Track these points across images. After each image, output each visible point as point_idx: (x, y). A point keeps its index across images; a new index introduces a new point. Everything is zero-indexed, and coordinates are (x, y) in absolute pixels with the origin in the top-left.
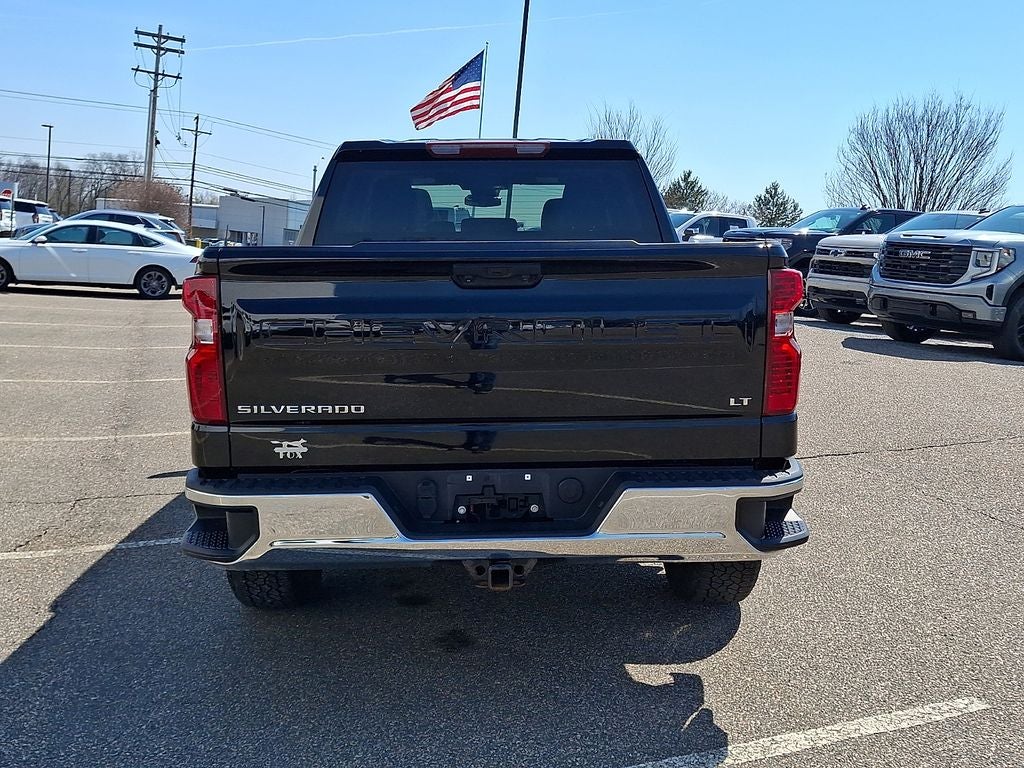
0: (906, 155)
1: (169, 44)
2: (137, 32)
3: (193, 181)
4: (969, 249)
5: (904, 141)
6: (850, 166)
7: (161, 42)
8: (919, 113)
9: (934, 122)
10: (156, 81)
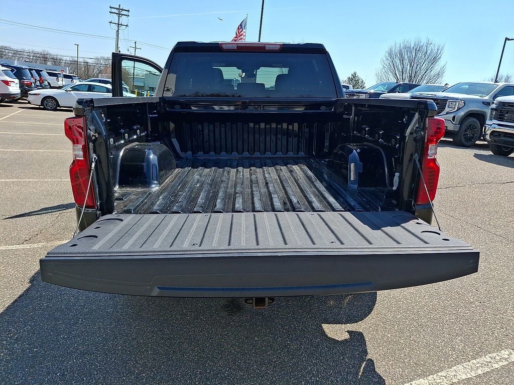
0: (406, 62)
1: (123, 12)
2: (110, 7)
3: (134, 67)
4: (446, 100)
5: (406, 57)
6: (385, 66)
7: (120, 11)
8: (412, 46)
9: (418, 49)
10: (118, 27)
